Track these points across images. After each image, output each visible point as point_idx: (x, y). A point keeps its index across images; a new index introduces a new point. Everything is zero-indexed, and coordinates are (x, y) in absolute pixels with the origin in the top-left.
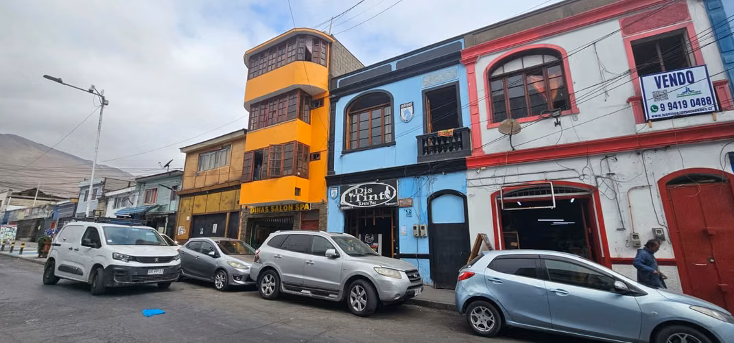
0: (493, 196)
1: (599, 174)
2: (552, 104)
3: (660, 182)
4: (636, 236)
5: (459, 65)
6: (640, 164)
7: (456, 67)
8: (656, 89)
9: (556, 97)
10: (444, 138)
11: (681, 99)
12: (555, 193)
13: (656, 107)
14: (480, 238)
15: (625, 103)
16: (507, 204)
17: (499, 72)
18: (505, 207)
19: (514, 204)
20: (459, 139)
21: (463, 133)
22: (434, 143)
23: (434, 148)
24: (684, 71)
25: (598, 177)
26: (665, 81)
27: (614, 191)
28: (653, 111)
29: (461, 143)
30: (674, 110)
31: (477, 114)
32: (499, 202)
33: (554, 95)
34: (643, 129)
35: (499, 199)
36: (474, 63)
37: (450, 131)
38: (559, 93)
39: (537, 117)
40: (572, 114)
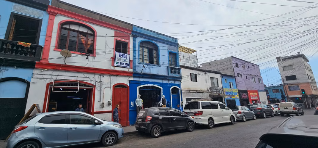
0: (48, 85)
1: (97, 81)
2: (87, 50)
3: (113, 86)
4: (103, 104)
5: (45, 12)
6: (110, 80)
7: (43, 12)
8: (119, 57)
9: (89, 48)
10: (22, 47)
11: (123, 62)
12: (79, 86)
13: (117, 63)
14: (34, 106)
15: (110, 58)
16: (55, 89)
17: (67, 26)
18: (54, 90)
19: (59, 89)
20: (34, 51)
21: (37, 48)
22: (12, 47)
23: (12, 51)
24: (126, 54)
25: (96, 82)
26: (121, 55)
27: (100, 88)
28: (116, 63)
29: (35, 53)
30: (121, 65)
31: (50, 41)
32: (51, 88)
33: (88, 47)
34: (113, 68)
35: (52, 86)
36: (55, 15)
37: (29, 45)
38: (90, 47)
39: (80, 53)
40: (93, 56)
